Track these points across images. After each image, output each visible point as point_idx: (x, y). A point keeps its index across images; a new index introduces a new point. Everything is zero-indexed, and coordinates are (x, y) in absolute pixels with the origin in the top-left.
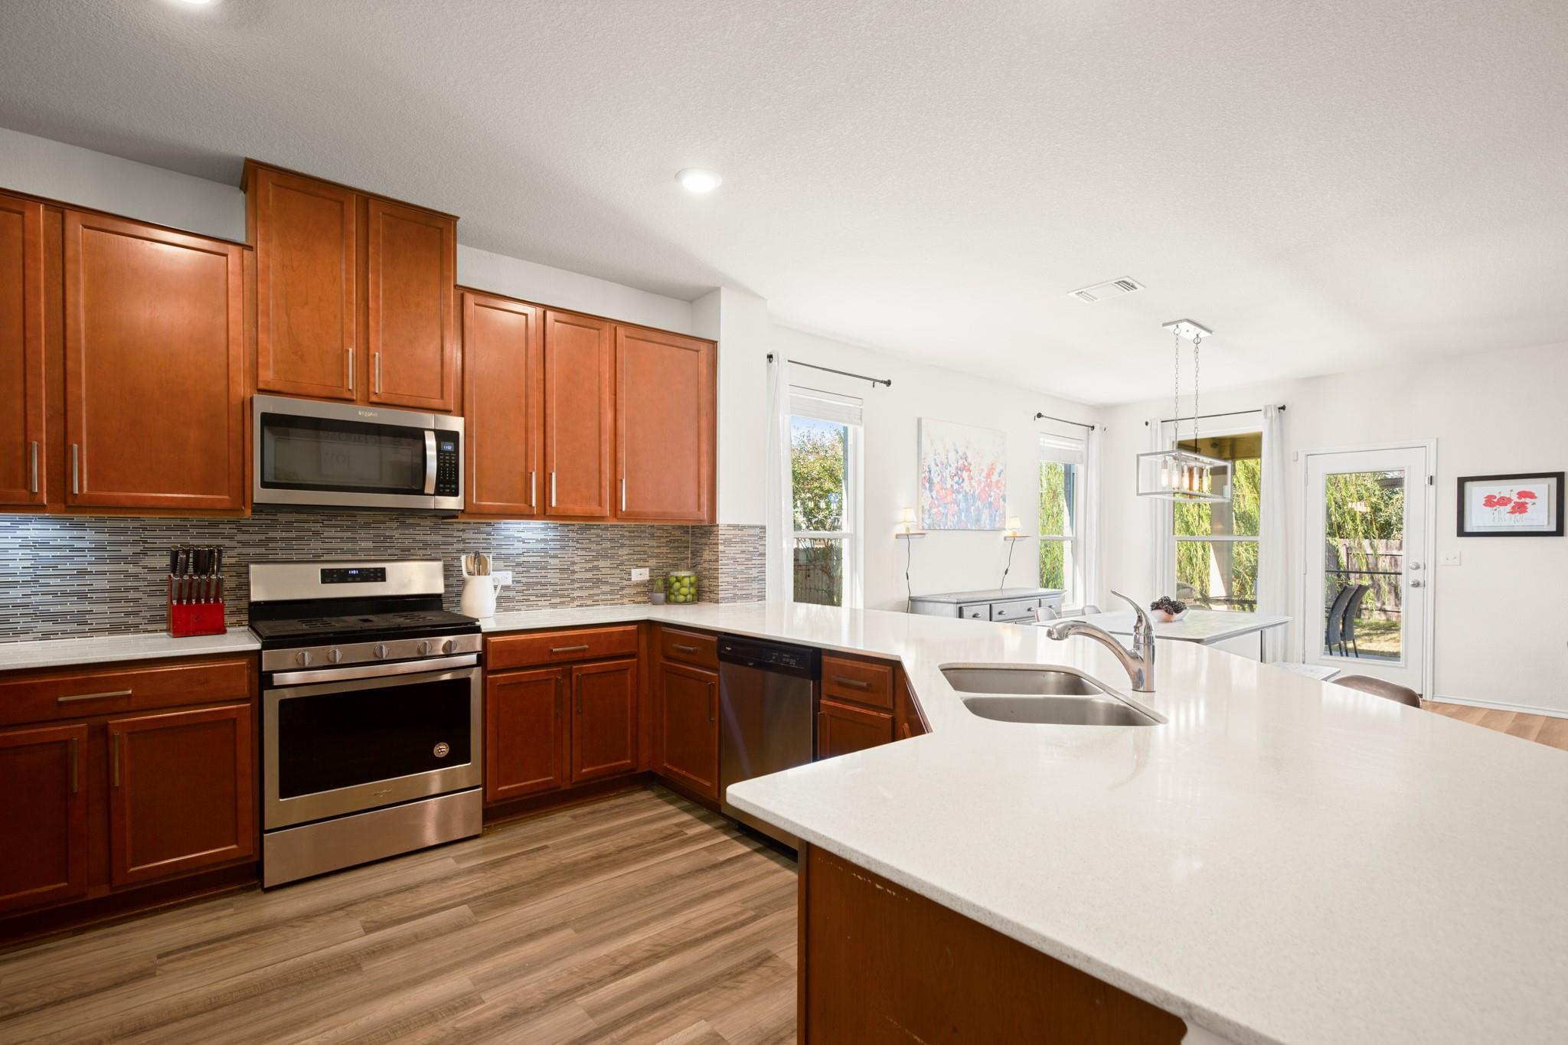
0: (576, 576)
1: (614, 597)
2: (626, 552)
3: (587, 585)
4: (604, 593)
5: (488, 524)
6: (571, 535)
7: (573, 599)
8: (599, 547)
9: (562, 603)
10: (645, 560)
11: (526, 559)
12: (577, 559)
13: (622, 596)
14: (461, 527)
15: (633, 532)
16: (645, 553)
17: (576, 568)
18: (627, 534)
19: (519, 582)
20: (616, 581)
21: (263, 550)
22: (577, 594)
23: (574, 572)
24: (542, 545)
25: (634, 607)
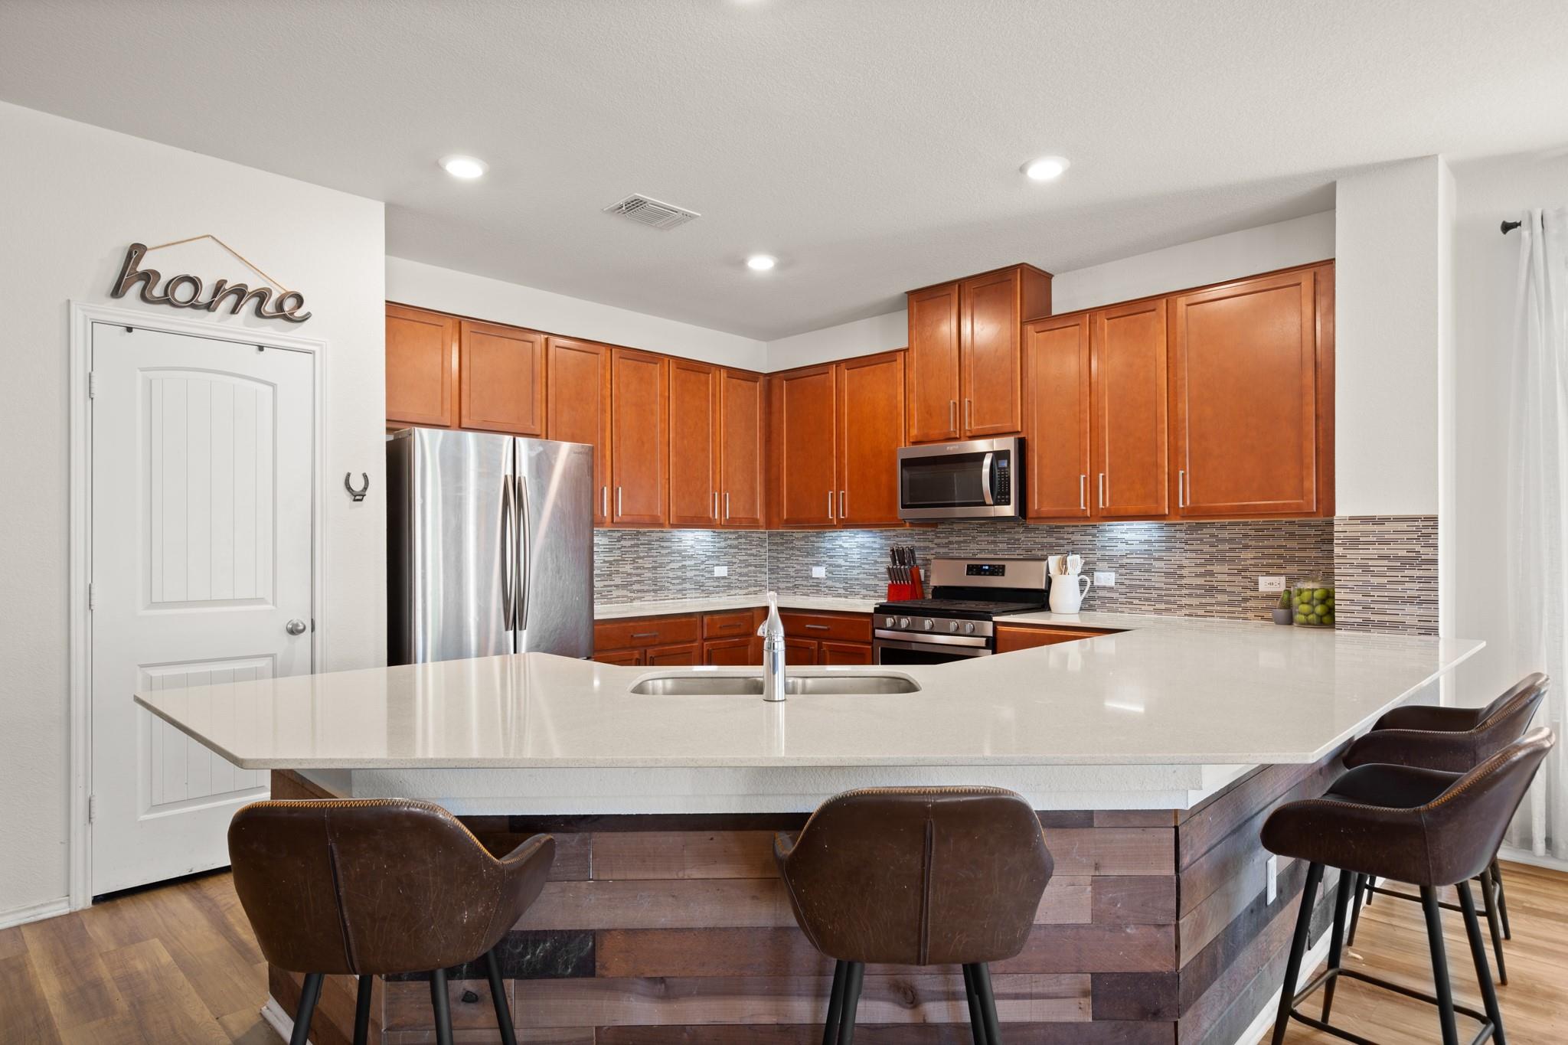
0: (1184, 581)
1: (1234, 609)
2: (1250, 555)
3: (1198, 592)
4: (1219, 604)
5: (1094, 526)
6: (1178, 535)
7: (1181, 606)
8: (1214, 549)
9: (1166, 610)
10: (1280, 566)
11: (1128, 561)
12: (1185, 563)
13: (1246, 610)
14: (1071, 530)
15: (1262, 530)
16: (1280, 557)
17: (1184, 572)
18: (1253, 533)
19: (1122, 584)
20: (1237, 590)
21: (946, 550)
22: (1185, 601)
23: (1181, 577)
24: (1146, 547)
25: (1263, 625)
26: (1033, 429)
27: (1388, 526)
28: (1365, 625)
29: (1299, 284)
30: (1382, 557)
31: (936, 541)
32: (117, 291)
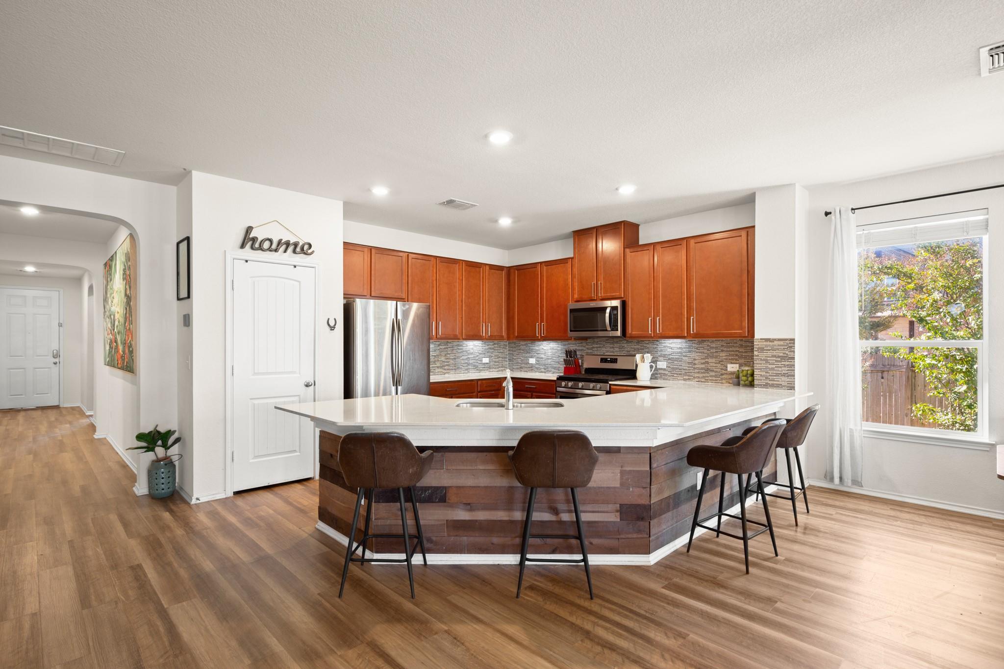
0: (696, 366)
1: (717, 379)
2: (724, 355)
3: (702, 371)
4: (711, 376)
5: (657, 341)
6: (694, 345)
7: (694, 377)
8: (709, 352)
9: (689, 379)
10: (736, 360)
11: (672, 357)
12: (697, 358)
13: (722, 379)
14: (647, 342)
15: (729, 343)
16: (737, 355)
17: (696, 362)
18: (725, 344)
19: (669, 367)
20: (718, 370)
21: (591, 351)
22: (696, 375)
23: (695, 364)
24: (680, 350)
25: (729, 386)
26: (629, 297)
27: (776, 343)
28: (766, 386)
29: (741, 236)
30: (773, 356)
31: (587, 347)
32: (243, 246)
